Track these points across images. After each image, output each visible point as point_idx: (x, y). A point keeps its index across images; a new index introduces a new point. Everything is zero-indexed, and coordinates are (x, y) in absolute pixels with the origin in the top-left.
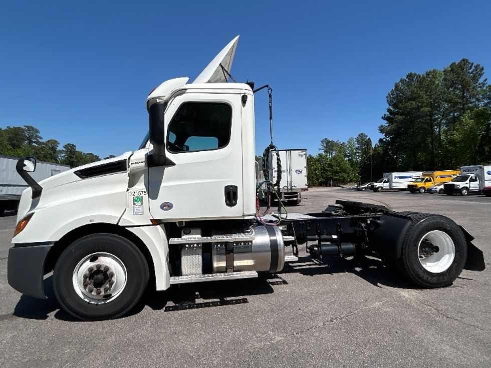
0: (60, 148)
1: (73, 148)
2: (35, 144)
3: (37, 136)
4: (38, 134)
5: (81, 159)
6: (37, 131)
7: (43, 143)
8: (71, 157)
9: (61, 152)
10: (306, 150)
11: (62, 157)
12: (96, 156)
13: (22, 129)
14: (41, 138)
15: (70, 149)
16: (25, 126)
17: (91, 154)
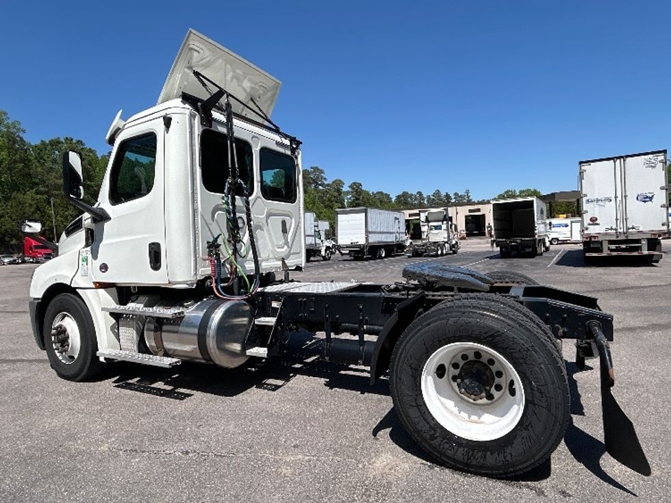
0: (345, 188)
1: (359, 188)
2: (320, 187)
3: (322, 177)
4: (323, 175)
5: (368, 200)
6: (322, 172)
7: (328, 185)
8: (357, 199)
9: (348, 193)
10: (665, 152)
11: (347, 199)
12: (386, 194)
13: (308, 171)
14: (325, 179)
15: (356, 188)
16: (312, 168)
17: (382, 193)
